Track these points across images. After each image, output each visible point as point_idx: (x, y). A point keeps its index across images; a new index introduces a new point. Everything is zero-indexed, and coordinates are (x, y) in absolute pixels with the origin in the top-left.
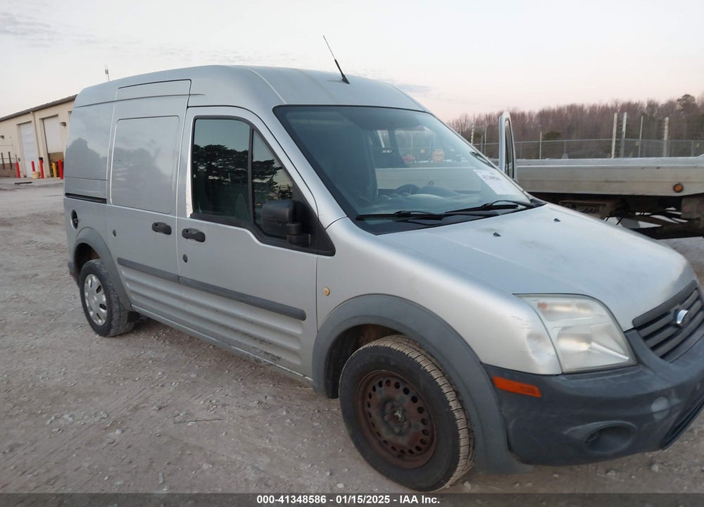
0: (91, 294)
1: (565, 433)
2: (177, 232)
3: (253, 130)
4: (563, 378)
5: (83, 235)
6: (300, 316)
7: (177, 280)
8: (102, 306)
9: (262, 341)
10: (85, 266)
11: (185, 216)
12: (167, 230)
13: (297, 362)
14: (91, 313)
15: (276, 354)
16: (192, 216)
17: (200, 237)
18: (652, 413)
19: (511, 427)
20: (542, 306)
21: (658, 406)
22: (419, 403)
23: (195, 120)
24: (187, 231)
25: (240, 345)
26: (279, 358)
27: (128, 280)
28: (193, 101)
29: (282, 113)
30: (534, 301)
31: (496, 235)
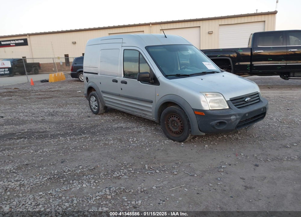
0: (93, 102)
1: (211, 124)
2: (119, 82)
3: (140, 53)
4: (210, 111)
5: (90, 84)
6: (151, 102)
7: (119, 96)
8: (96, 106)
9: (142, 110)
10: (91, 93)
11: (122, 77)
12: (117, 81)
13: (151, 114)
14: (92, 107)
15: (146, 113)
16: (123, 77)
17: (126, 83)
18: (231, 119)
19: (199, 123)
20: (206, 95)
21: (233, 117)
22: (180, 120)
23: (124, 50)
24: (122, 81)
25: (136, 112)
26: (146, 114)
27: (106, 100)
28: (124, 45)
29: (147, 48)
30: (204, 94)
31: (202, 79)
